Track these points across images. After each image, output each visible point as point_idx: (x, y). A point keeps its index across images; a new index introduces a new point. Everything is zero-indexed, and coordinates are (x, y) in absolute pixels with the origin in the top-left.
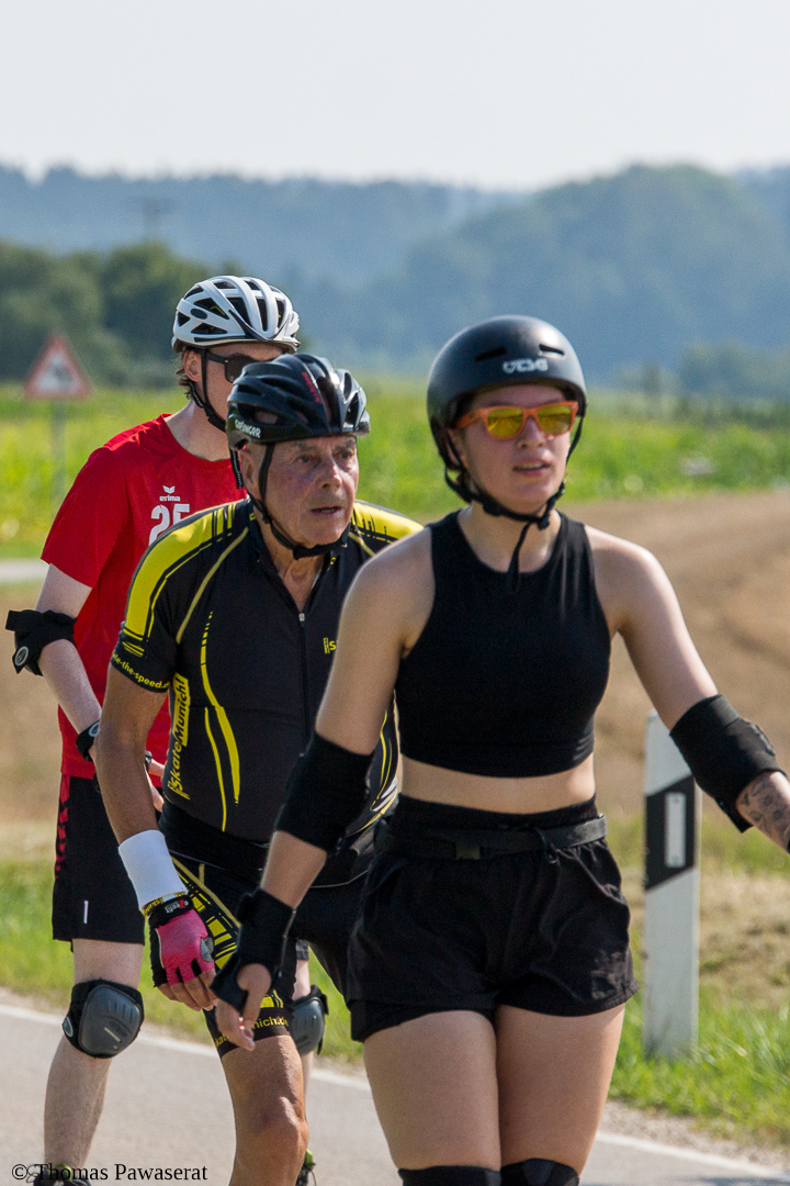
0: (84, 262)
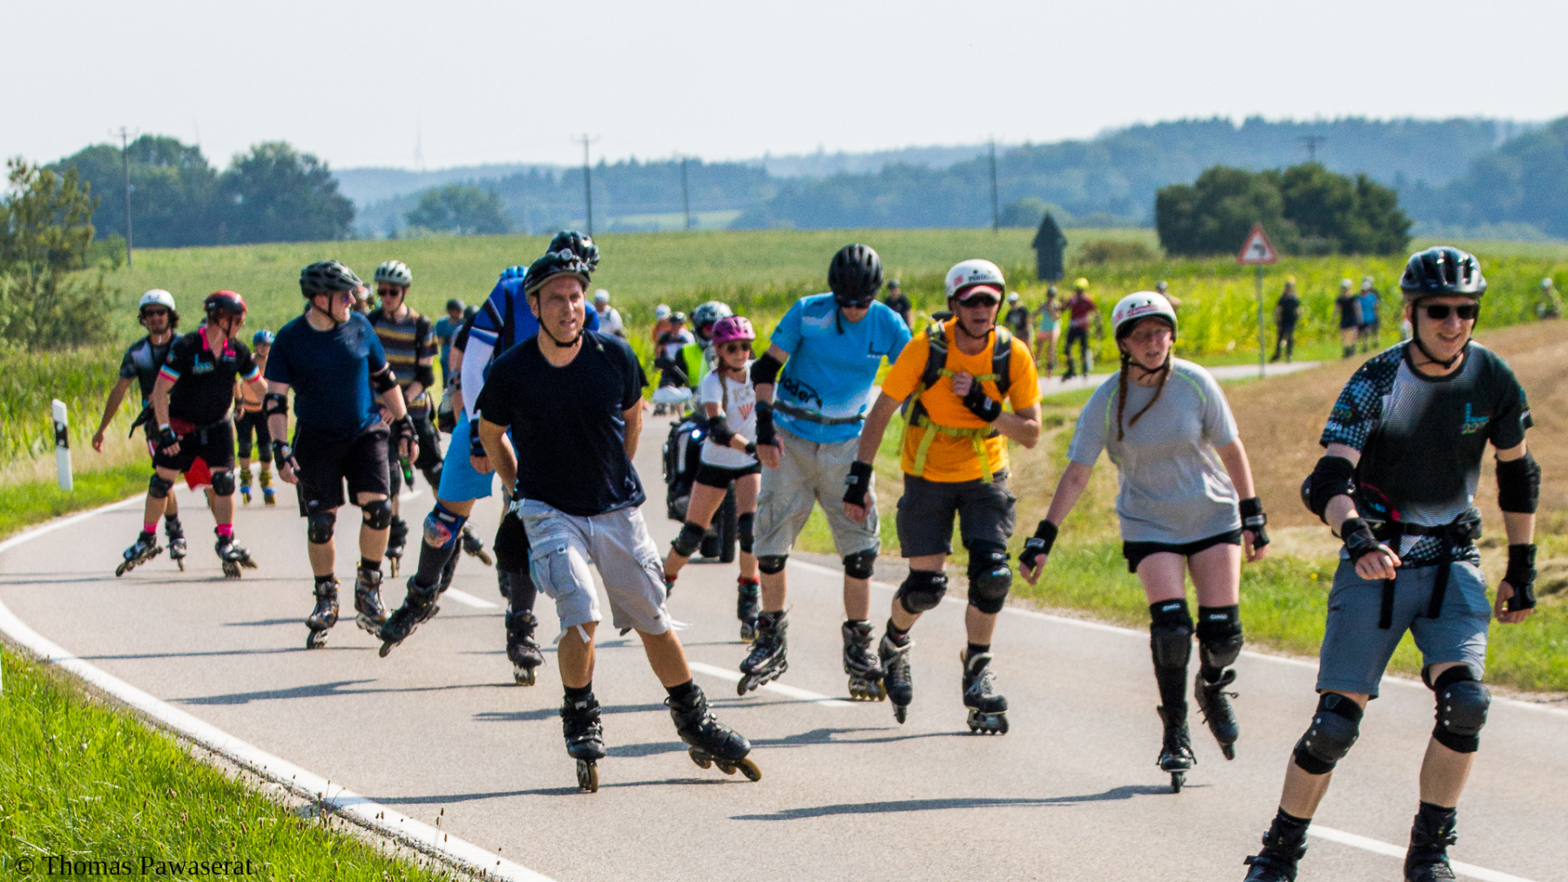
0: (1271, 177)
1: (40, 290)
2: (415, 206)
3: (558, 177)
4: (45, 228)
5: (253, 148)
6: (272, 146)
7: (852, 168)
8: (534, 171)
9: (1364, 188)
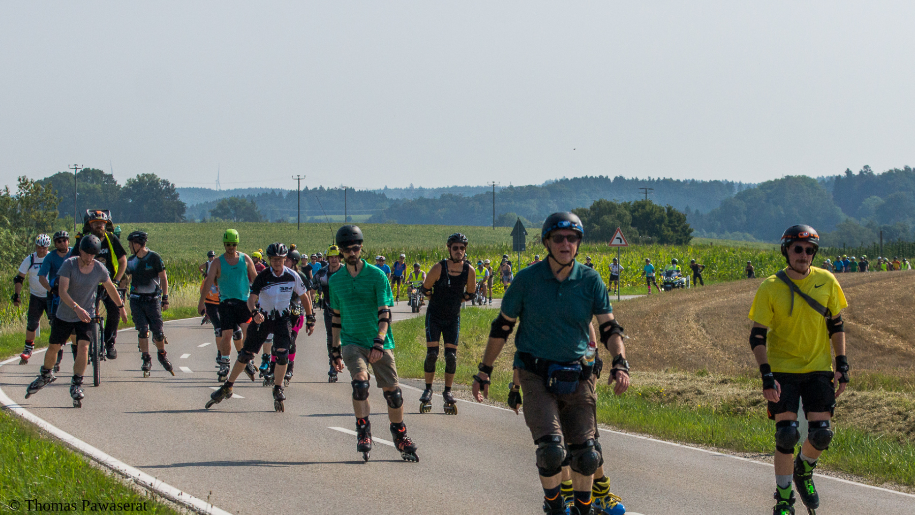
0: (626, 206)
1: (30, 241)
2: (215, 207)
3: (285, 195)
4: (35, 211)
5: (138, 176)
6: (147, 176)
7: (426, 196)
8: (273, 191)
9: (670, 213)
